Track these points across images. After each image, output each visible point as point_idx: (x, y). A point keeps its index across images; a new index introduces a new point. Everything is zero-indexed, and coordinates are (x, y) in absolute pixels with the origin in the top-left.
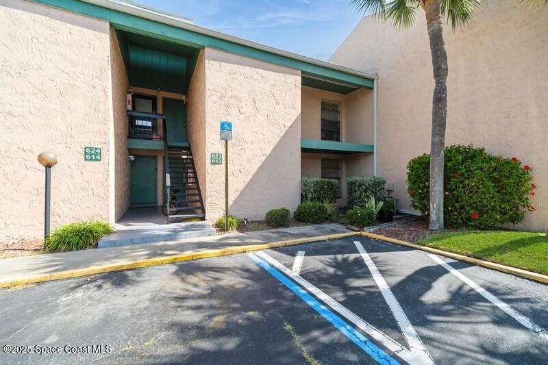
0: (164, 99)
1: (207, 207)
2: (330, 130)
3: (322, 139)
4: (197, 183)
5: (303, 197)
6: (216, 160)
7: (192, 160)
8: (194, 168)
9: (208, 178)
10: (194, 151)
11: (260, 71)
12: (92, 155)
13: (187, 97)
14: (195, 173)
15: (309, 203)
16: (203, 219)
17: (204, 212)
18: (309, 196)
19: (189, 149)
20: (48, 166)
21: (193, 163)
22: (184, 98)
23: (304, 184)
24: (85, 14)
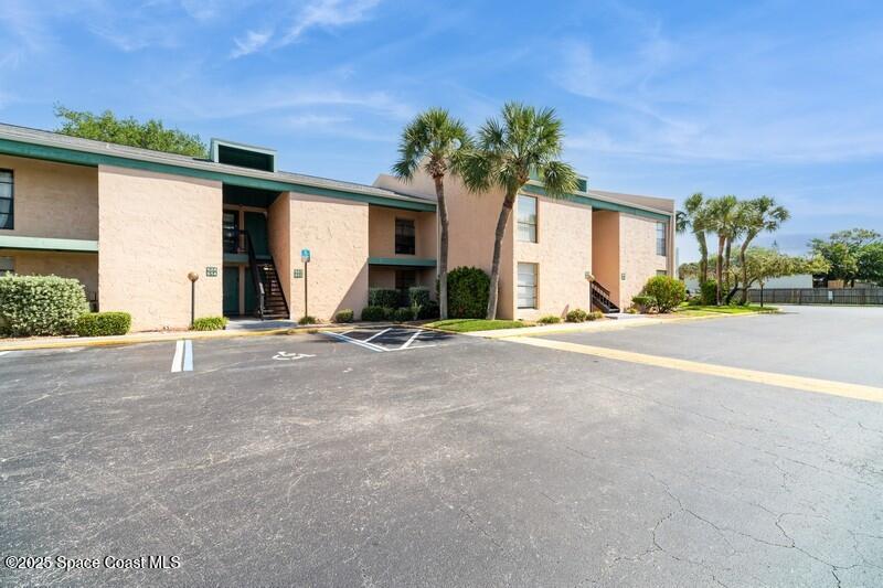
0: (246, 214)
1: (291, 311)
2: (405, 244)
3: (396, 252)
4: (281, 291)
5: (370, 303)
6: (298, 275)
7: (276, 272)
8: (278, 279)
9: (292, 288)
10: (277, 265)
11: (333, 205)
12: (211, 272)
13: (268, 212)
14: (279, 283)
15: (373, 307)
16: (288, 318)
17: (288, 313)
18: (374, 302)
19: (271, 262)
20: (193, 281)
21: (276, 275)
22: (265, 213)
23: (370, 293)
24: (207, 178)
